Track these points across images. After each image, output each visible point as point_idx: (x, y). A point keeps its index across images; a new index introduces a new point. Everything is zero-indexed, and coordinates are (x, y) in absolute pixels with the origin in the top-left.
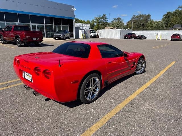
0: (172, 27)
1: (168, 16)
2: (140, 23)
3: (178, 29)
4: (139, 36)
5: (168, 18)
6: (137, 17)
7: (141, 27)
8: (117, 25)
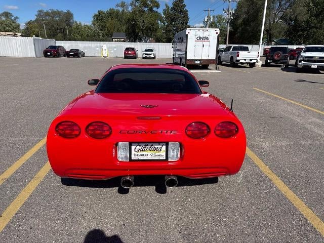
0: (111, 37)
1: (100, 18)
2: (56, 26)
3: (122, 40)
4: (71, 51)
5: (101, 21)
6: (47, 14)
7: (60, 35)
8: (7, 28)
